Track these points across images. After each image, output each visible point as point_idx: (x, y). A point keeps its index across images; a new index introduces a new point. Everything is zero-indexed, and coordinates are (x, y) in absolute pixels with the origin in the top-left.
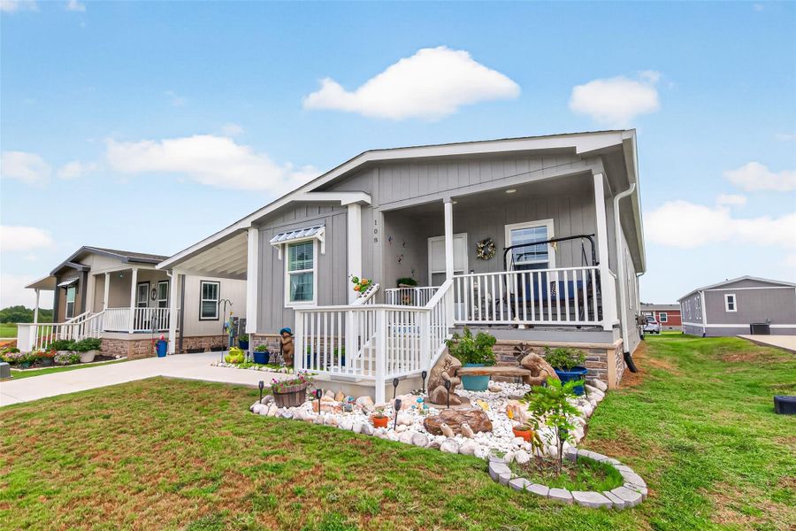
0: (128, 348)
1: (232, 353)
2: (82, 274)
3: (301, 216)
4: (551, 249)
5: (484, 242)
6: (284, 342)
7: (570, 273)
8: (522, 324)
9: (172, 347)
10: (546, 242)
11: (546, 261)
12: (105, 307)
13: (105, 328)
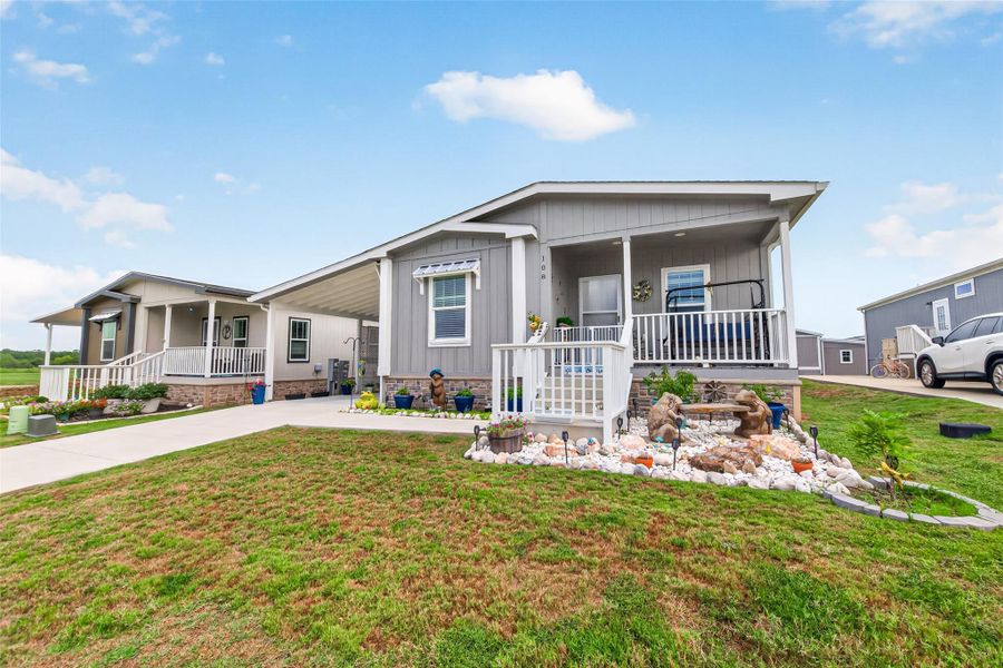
0: (205, 395)
1: (363, 398)
2: (129, 306)
3: (449, 248)
4: (707, 293)
5: (640, 284)
6: (436, 384)
7: (729, 315)
8: (706, 363)
9: (269, 393)
10: (703, 287)
11: (701, 304)
12: (166, 345)
13: (164, 372)
